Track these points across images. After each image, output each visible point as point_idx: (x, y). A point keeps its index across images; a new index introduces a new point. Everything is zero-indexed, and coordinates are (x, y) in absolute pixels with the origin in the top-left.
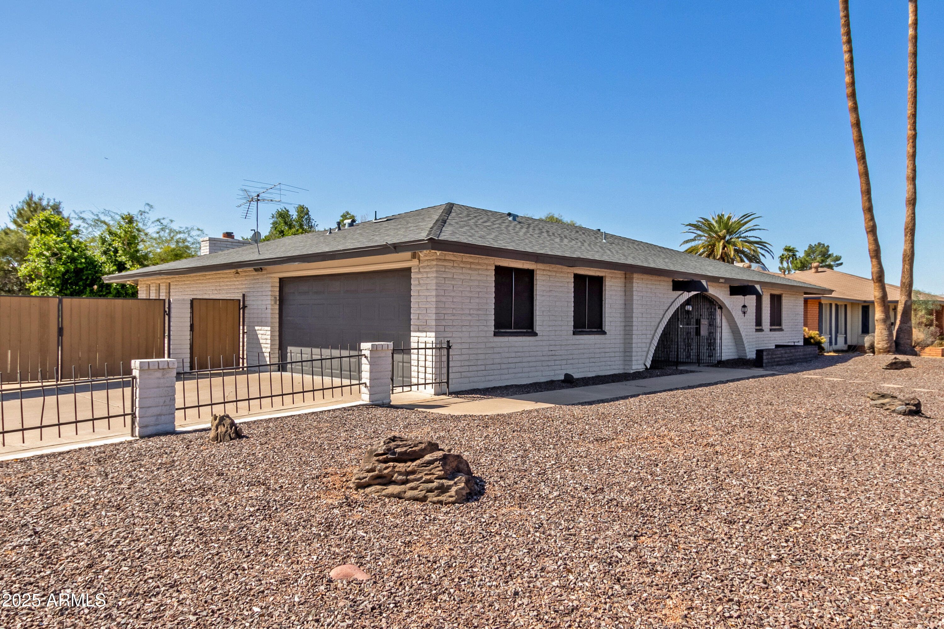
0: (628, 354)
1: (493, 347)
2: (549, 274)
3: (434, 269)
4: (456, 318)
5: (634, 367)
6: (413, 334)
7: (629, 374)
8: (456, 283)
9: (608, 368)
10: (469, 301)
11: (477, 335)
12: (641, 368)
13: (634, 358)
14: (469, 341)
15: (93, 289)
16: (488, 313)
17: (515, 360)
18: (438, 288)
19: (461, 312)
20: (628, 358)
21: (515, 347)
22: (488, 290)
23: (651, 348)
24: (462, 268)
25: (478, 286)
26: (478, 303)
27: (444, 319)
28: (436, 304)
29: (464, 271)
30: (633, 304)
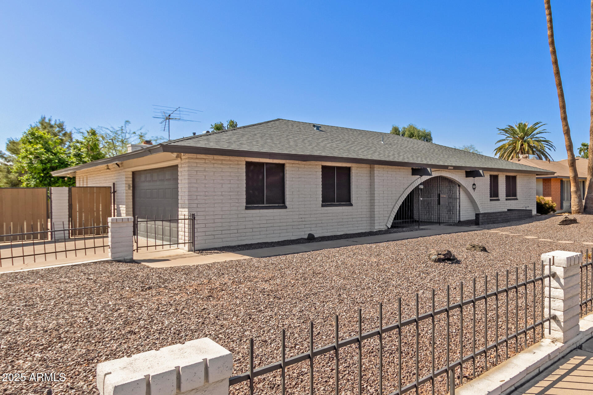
0: (372, 219)
1: (245, 217)
2: (298, 166)
3: (187, 165)
4: (208, 198)
5: (376, 228)
6: (180, 210)
7: (373, 232)
8: (207, 174)
9: (356, 228)
10: (221, 186)
11: (229, 209)
12: (383, 228)
13: (376, 222)
14: (222, 213)
15: (65, 180)
16: (239, 194)
17: (266, 225)
18: (190, 178)
19: (214, 194)
20: (372, 222)
21: (266, 216)
22: (239, 178)
23: (392, 215)
24: (214, 163)
25: (230, 176)
26: (230, 188)
27: (197, 199)
28: (189, 189)
29: (215, 165)
30: (374, 185)
